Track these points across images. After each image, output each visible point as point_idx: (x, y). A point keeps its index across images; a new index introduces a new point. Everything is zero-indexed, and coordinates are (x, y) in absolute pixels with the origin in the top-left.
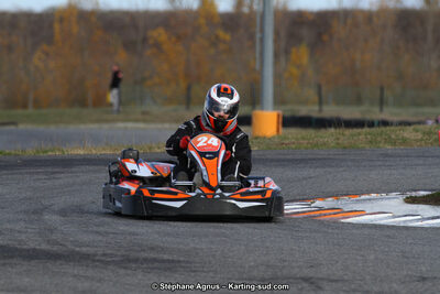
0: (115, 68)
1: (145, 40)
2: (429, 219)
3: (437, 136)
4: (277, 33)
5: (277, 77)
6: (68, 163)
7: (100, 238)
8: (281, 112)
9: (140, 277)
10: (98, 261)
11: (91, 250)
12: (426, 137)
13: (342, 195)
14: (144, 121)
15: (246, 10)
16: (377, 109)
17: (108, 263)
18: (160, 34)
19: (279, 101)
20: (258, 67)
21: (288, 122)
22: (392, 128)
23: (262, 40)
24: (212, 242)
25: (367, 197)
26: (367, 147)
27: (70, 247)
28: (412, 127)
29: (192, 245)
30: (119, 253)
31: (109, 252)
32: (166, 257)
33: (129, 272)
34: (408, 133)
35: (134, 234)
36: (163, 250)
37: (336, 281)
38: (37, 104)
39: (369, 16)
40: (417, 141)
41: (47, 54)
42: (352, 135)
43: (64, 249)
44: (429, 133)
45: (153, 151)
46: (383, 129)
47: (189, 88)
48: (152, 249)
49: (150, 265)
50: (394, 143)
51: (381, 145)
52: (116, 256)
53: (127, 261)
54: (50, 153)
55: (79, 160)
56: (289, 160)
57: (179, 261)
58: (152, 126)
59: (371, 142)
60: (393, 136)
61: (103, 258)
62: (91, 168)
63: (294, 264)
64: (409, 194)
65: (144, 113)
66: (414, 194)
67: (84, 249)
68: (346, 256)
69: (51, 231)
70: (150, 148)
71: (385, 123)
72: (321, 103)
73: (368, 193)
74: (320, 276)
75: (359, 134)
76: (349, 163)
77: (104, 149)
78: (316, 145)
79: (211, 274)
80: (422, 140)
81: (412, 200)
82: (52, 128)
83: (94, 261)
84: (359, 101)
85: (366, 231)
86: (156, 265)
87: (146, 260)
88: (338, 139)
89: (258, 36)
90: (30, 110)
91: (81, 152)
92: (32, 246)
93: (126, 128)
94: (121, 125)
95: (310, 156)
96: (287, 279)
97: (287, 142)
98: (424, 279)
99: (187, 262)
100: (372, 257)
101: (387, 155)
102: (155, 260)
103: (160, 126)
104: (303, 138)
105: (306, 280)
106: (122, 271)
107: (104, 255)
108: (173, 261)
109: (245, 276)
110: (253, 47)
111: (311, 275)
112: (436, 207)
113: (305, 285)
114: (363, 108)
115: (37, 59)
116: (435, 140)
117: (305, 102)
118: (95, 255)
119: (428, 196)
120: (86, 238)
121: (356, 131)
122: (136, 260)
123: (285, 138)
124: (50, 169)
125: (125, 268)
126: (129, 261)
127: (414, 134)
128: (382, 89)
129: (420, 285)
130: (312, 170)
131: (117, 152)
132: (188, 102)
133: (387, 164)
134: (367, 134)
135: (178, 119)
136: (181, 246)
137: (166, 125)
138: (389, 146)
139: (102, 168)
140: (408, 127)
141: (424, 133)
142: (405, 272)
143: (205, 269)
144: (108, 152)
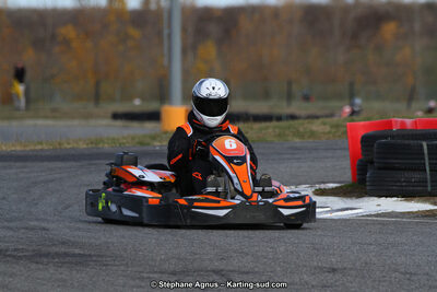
1: (53, 37)
2: (338, 210)
3: (344, 129)
4: (184, 30)
7: (11, 233)
9: (51, 271)
10: (9, 256)
12: (333, 130)
14: (54, 118)
15: (153, 6)
16: (285, 104)
17: (20, 258)
18: (69, 31)
20: (166, 62)
22: (300, 121)
23: (170, 36)
24: (123, 237)
26: (276, 140)
28: (321, 120)
29: (103, 239)
30: (31, 248)
32: (77, 251)
33: (41, 266)
34: (316, 126)
35: (44, 229)
36: (74, 244)
37: (247, 273)
39: (275, 12)
40: (324, 133)
42: (261, 130)
44: (337, 126)
45: (63, 147)
46: (291, 122)
47: (98, 84)
48: (63, 243)
49: (62, 260)
50: (302, 136)
51: (290, 138)
52: (27, 251)
53: (38, 256)
57: (90, 255)
58: (61, 123)
59: (279, 135)
60: (301, 130)
61: (14, 253)
63: (205, 257)
64: (318, 186)
65: (54, 110)
66: (322, 186)
68: (257, 248)
70: (60, 144)
71: (293, 117)
74: (232, 268)
75: (267, 128)
77: (13, 145)
79: (122, 268)
80: (329, 133)
81: (320, 193)
83: (6, 256)
84: (266, 95)
86: (67, 259)
87: (57, 255)
89: (166, 32)
93: (35, 126)
94: (30, 122)
98: (334, 270)
99: (99, 256)
100: (282, 249)
101: (296, 149)
102: (66, 255)
103: (69, 123)
105: (216, 272)
106: (33, 266)
107: (16, 250)
108: (84, 255)
109: (156, 269)
111: (222, 267)
112: (344, 199)
113: (216, 277)
114: (271, 103)
116: (347, 132)
118: (7, 251)
119: (336, 188)
121: (263, 125)
122: (47, 255)
125: (37, 263)
126: (41, 256)
127: (323, 127)
128: (290, 83)
129: (331, 275)
131: (28, 149)
132: (97, 98)
133: (297, 156)
134: (275, 127)
135: (88, 116)
136: (93, 240)
137: (76, 122)
138: (297, 140)
139: (12, 164)
140: (315, 120)
141: (332, 126)
142: (315, 263)
143: (117, 263)
144: (18, 148)
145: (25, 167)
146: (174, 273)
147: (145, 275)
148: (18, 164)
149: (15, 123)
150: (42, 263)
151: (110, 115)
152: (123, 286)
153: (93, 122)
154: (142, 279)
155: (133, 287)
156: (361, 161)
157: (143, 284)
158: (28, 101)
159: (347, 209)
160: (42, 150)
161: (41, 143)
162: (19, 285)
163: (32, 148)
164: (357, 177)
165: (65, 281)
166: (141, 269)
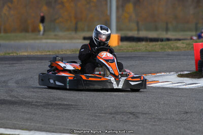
0: (42, 14)
1: (56, 1)
2: (189, 84)
3: (192, 46)
5: (118, 18)
6: (19, 59)
7: (34, 94)
8: (120, 35)
9: (53, 112)
10: (34, 105)
11: (30, 100)
12: (187, 46)
13: (148, 74)
14: (56, 39)
16: (165, 33)
17: (38, 106)
19: (119, 29)
20: (109, 14)
21: (123, 39)
22: (172, 42)
23: (110, 1)
24: (87, 96)
25: (160, 74)
26: (160, 51)
27: (21, 98)
28: (181, 42)
29: (78, 97)
30: (43, 101)
31: (39, 101)
32: (65, 103)
33: (48, 110)
34: (179, 44)
36: (64, 99)
37: (146, 114)
38: (6, 31)
40: (183, 48)
41: (10, 8)
42: (153, 46)
43: (18, 99)
46: (167, 42)
47: (76, 24)
48: (59, 99)
49: (58, 107)
50: (173, 49)
51: (167, 50)
53: (47, 105)
54: (11, 54)
55: (25, 58)
56: (123, 57)
57: (72, 105)
58: (59, 41)
59: (162, 48)
60: (172, 46)
61: (36, 104)
62: (31, 61)
63: (126, 106)
64: (179, 73)
65: (55, 35)
66: (182, 73)
67: (27, 100)
69: (12, 91)
70: (58, 52)
71: (168, 40)
72: (138, 30)
73: (160, 72)
75: (156, 45)
76: (152, 59)
77: (36, 52)
78: (136, 50)
79: (87, 111)
80: (186, 47)
81: (181, 76)
82: (12, 42)
83: (32, 105)
84: (156, 29)
85: (159, 90)
86: (61, 106)
87: (56, 104)
88: (146, 47)
90: (2, 34)
91: (26, 54)
92: (2, 98)
93: (47, 43)
94: (44, 41)
95: (133, 55)
96: (123, 113)
97: (122, 49)
98: (187, 113)
100: (162, 102)
101: (169, 54)
102: (60, 104)
103: (63, 41)
104: (130, 47)
105: (131, 113)
106: (45, 110)
107: (37, 102)
108: (69, 105)
109: (102, 112)
110: (106, 4)
111: (134, 111)
112: (192, 79)
113: (130, 116)
114: (158, 33)
115: (5, 10)
116: (192, 48)
117: (131, 30)
118: (32, 102)
119: (189, 74)
120: (28, 94)
121: (154, 43)
122: (52, 105)
123: (122, 47)
124: (11, 62)
125: (46, 108)
126: (49, 105)
127: (182, 45)
128: (167, 24)
129: (185, 115)
130: (134, 62)
131: (43, 54)
132: (76, 29)
133: (169, 59)
134: (160, 45)
135: (71, 38)
136: (73, 98)
137: (66, 41)
138: (170, 51)
139: (35, 61)
140: (179, 42)
141: (187, 44)
142: (178, 110)
143: (84, 108)
144: (38, 54)
145: (42, 63)
146: (111, 114)
147: (98, 114)
148: (38, 61)
149: (38, 41)
150: (49, 108)
151: (82, 38)
152: (87, 120)
153: (74, 41)
154: (96, 116)
155: (92, 120)
156: (200, 61)
157: (96, 119)
158: (44, 31)
159: (195, 84)
160: (50, 55)
161: (49, 51)
162: (38, 119)
163: (45, 53)
164: (198, 69)
165: (60, 117)
166: (96, 112)
